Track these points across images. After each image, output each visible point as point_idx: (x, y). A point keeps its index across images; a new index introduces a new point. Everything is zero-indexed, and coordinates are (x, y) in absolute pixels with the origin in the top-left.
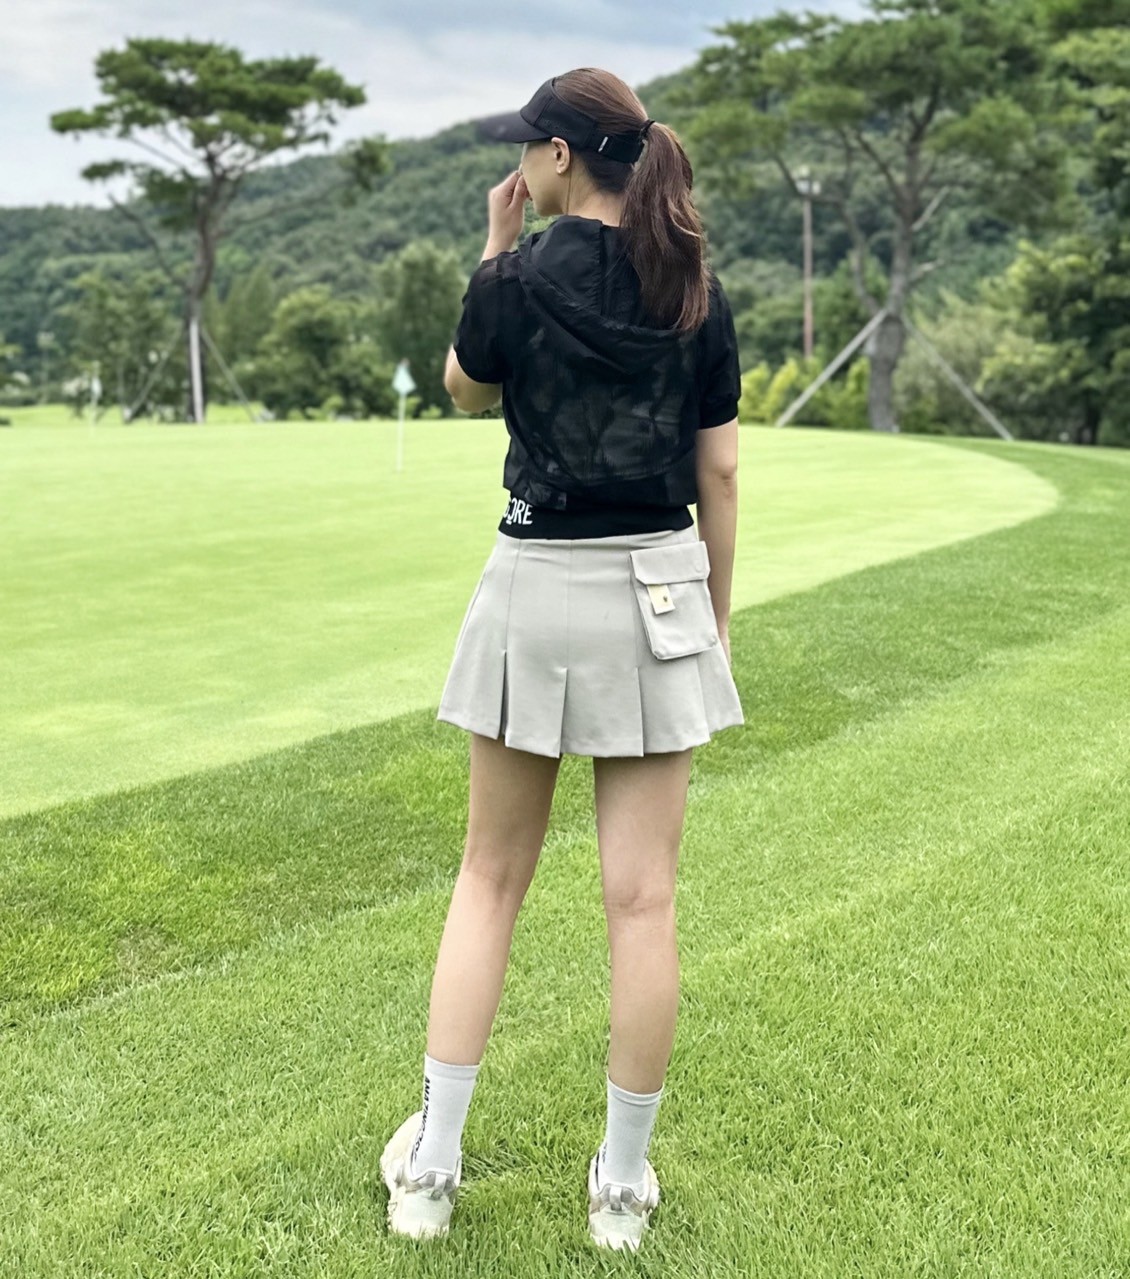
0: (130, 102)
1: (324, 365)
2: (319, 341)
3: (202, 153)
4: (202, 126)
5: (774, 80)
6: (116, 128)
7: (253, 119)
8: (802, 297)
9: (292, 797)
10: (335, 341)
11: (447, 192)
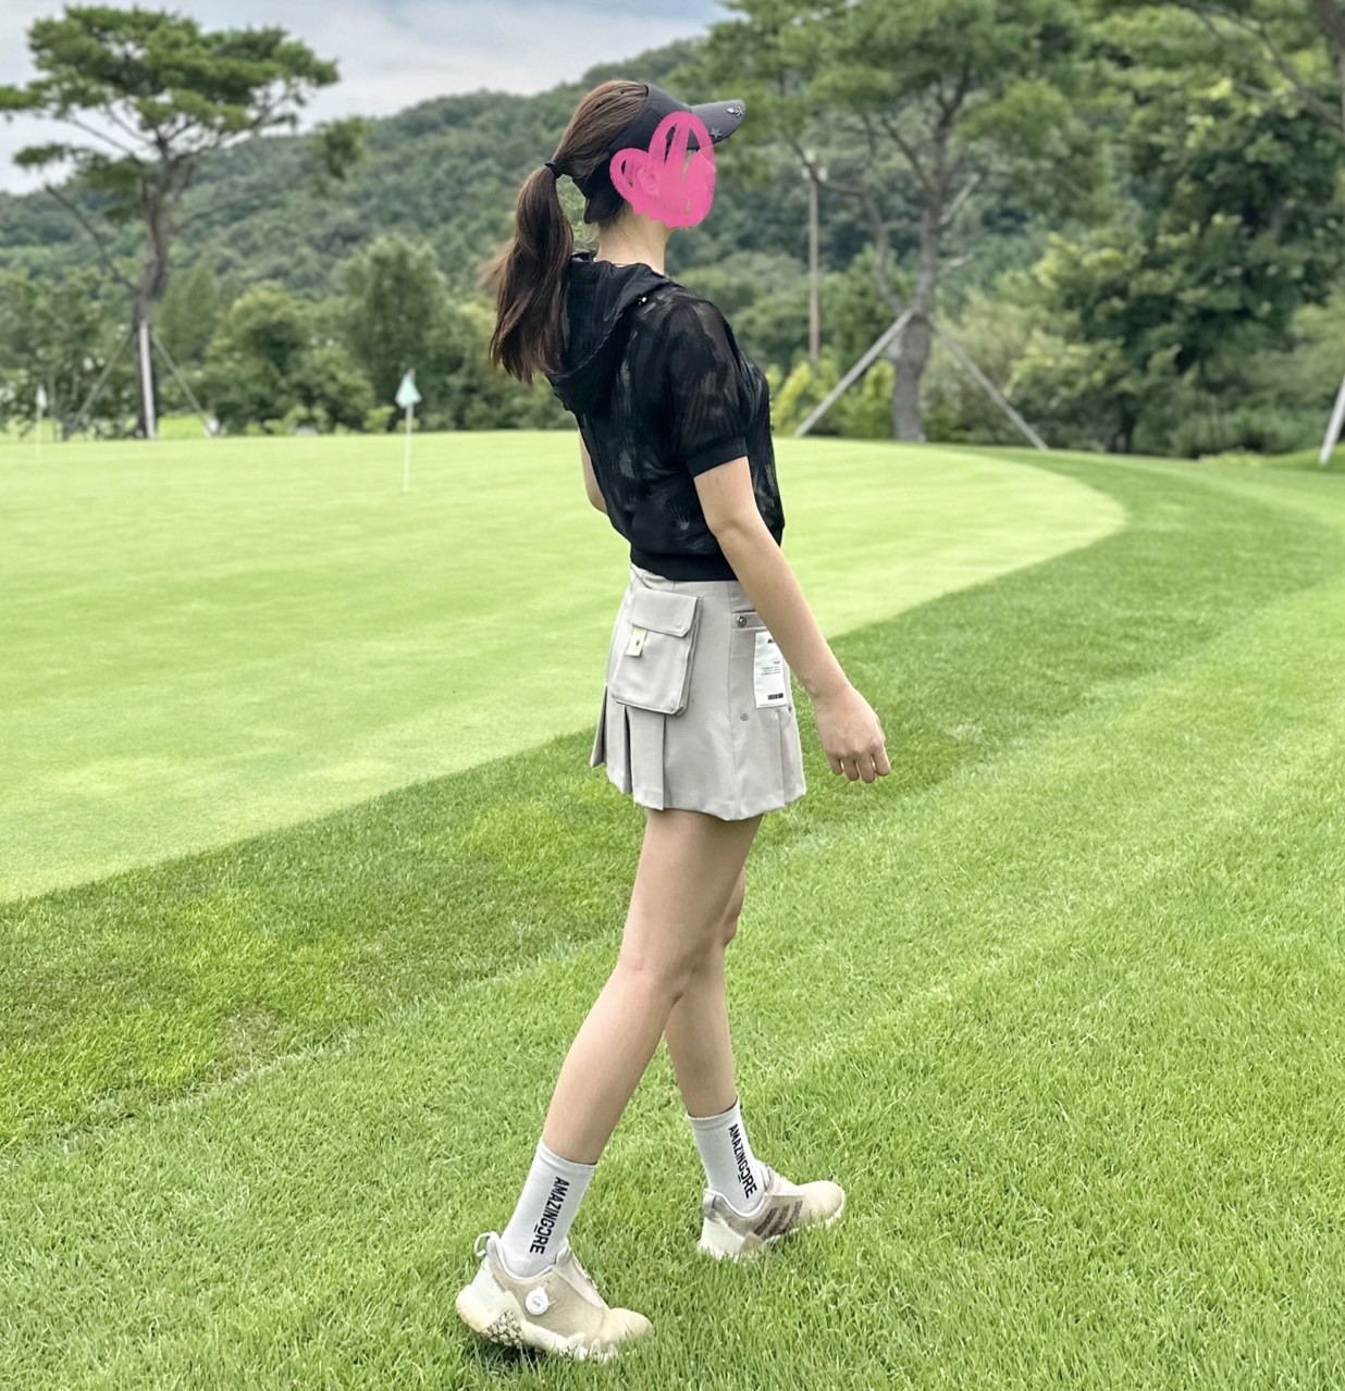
0: (71, 78)
1: (284, 373)
2: (277, 344)
3: (151, 135)
4: (154, 105)
5: (792, 59)
6: (54, 107)
7: (210, 98)
8: (808, 293)
9: (380, 859)
10: (296, 345)
11: (413, 177)
